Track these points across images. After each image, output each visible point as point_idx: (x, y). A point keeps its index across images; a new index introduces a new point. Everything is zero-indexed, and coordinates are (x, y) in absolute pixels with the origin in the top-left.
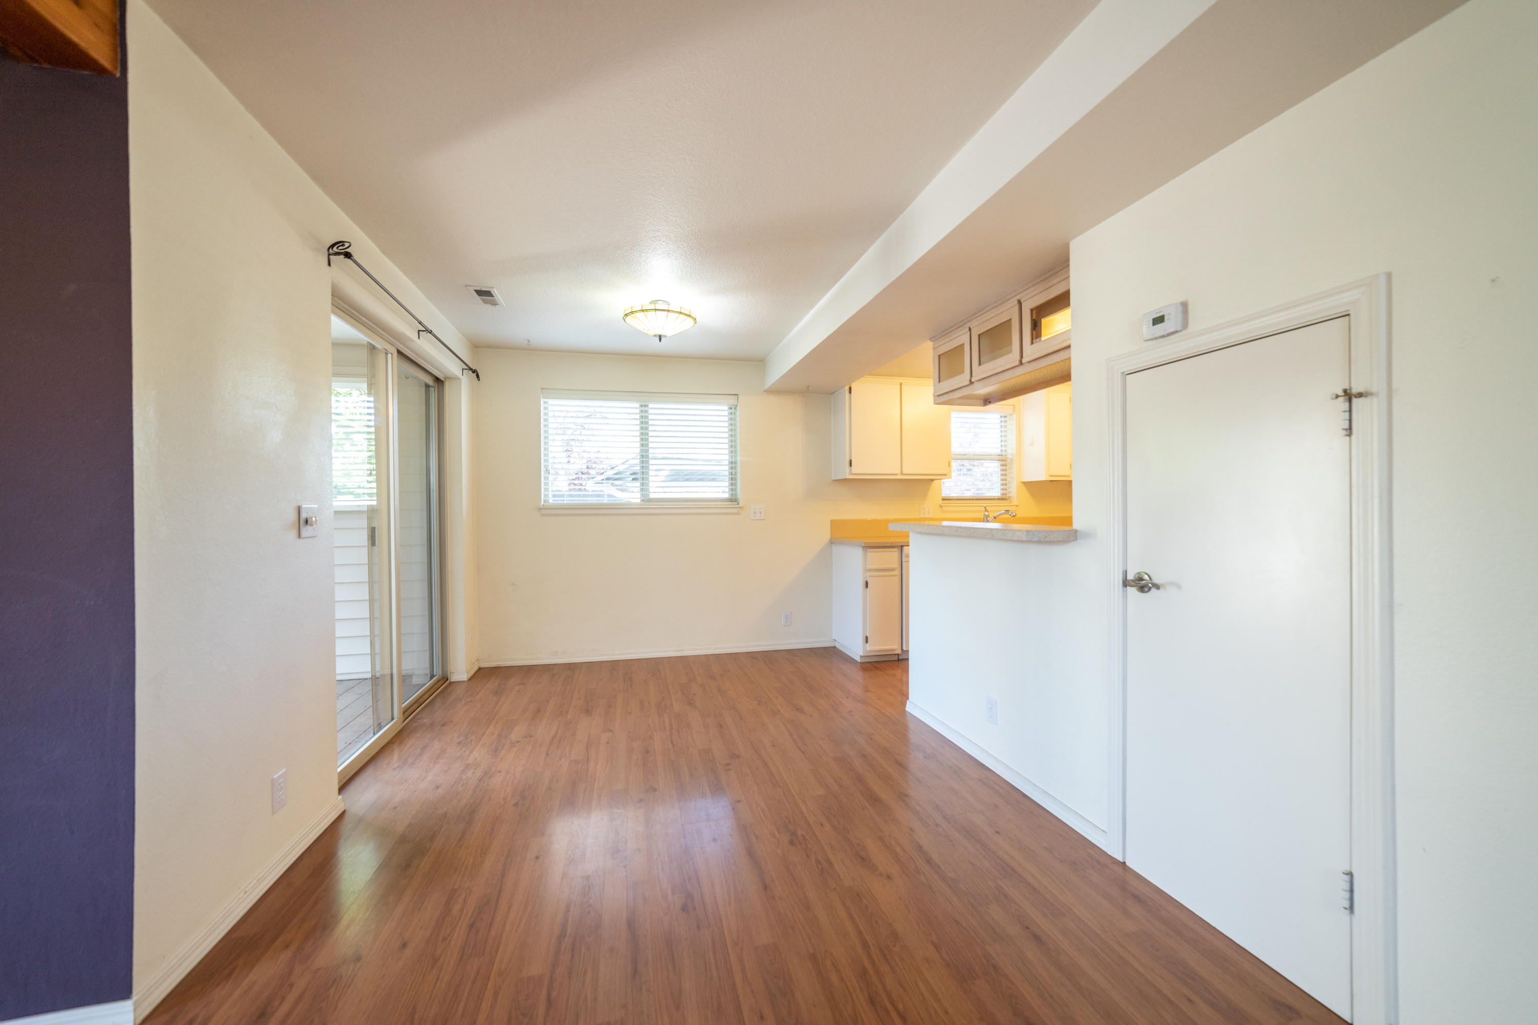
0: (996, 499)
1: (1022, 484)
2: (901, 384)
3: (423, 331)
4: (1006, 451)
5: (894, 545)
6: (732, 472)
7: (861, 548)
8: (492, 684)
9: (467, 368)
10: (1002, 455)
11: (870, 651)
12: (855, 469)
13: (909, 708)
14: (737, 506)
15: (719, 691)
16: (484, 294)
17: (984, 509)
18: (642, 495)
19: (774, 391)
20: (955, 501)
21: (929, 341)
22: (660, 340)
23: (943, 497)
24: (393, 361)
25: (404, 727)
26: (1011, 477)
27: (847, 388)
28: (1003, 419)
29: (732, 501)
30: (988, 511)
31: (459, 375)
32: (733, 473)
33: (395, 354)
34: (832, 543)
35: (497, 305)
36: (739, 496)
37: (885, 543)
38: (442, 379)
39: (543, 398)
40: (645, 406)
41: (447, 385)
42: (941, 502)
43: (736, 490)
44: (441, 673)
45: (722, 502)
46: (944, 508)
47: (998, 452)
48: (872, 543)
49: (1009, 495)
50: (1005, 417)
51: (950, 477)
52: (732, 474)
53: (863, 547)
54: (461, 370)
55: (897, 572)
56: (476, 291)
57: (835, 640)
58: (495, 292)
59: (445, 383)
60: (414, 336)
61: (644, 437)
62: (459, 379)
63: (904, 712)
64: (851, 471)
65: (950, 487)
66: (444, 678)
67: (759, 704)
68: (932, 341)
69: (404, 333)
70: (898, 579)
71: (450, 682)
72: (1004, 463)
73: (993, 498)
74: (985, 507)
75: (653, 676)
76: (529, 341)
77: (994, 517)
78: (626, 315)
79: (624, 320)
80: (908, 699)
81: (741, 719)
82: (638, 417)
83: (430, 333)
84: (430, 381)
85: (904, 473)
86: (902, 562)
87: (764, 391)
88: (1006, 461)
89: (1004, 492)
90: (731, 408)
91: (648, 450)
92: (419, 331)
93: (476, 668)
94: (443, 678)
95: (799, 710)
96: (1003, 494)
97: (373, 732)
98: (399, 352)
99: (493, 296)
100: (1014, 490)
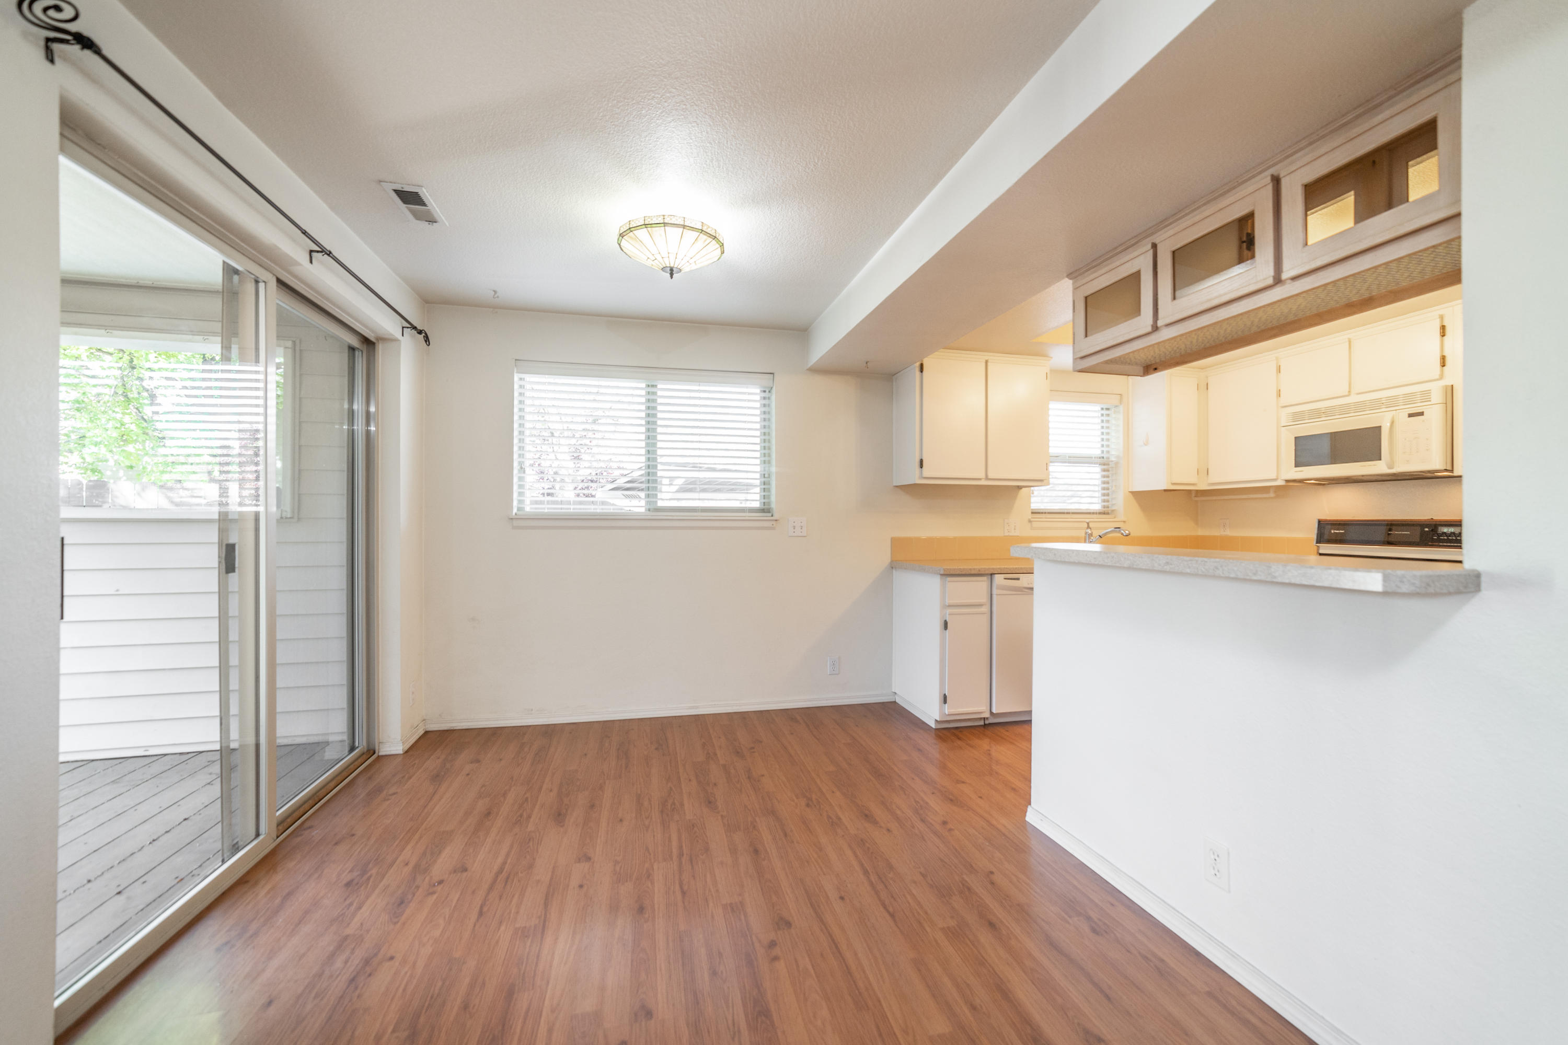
0: (1096, 513)
1: (1130, 494)
2: (987, 362)
3: (318, 252)
4: (1108, 452)
5: (983, 573)
6: (764, 475)
7: (939, 576)
8: (433, 763)
9: (410, 326)
10: (1103, 458)
11: (949, 715)
12: (927, 472)
13: (1031, 817)
14: (772, 518)
15: (749, 778)
16: (410, 198)
17: (1086, 526)
18: (647, 503)
19: (820, 370)
20: (1047, 514)
21: (1067, 279)
22: (672, 275)
23: (1032, 509)
24: (270, 296)
25: (279, 845)
26: (1115, 486)
27: (918, 364)
28: (1105, 412)
29: (764, 512)
30: (1090, 529)
31: (397, 333)
32: (766, 476)
33: (273, 283)
34: (892, 568)
35: (436, 222)
36: (773, 506)
37: (970, 569)
38: (373, 339)
39: (517, 372)
40: (653, 386)
41: (380, 348)
42: (1030, 516)
43: (769, 497)
44: (365, 744)
45: (756, 512)
46: (1035, 524)
47: (1097, 452)
48: (955, 569)
49: (1113, 508)
50: (1107, 409)
51: (1048, 484)
52: (764, 477)
53: (941, 575)
54: (401, 328)
55: (985, 609)
56: (396, 191)
57: (896, 693)
58: (425, 194)
59: (377, 345)
60: (303, 258)
61: (650, 427)
62: (396, 340)
63: (1024, 825)
64: (921, 473)
65: (1040, 499)
66: (371, 751)
67: (808, 805)
68: (1070, 279)
69: (276, 246)
70: (986, 618)
71: (378, 756)
72: (1105, 467)
73: (1092, 511)
74: (1088, 523)
75: (656, 749)
76: (495, 292)
77: (1100, 536)
78: (622, 235)
79: (620, 245)
80: (1030, 804)
81: (786, 835)
82: (643, 400)
83: (328, 255)
84: (354, 341)
85: (989, 477)
86: (991, 595)
87: (807, 370)
88: (1108, 465)
89: (1106, 504)
90: (765, 391)
91: (656, 450)
92: (311, 251)
93: (421, 732)
94: (368, 750)
95: (868, 817)
96: (1104, 507)
97: (221, 859)
98: (280, 282)
99: (424, 204)
100: (1120, 501)
